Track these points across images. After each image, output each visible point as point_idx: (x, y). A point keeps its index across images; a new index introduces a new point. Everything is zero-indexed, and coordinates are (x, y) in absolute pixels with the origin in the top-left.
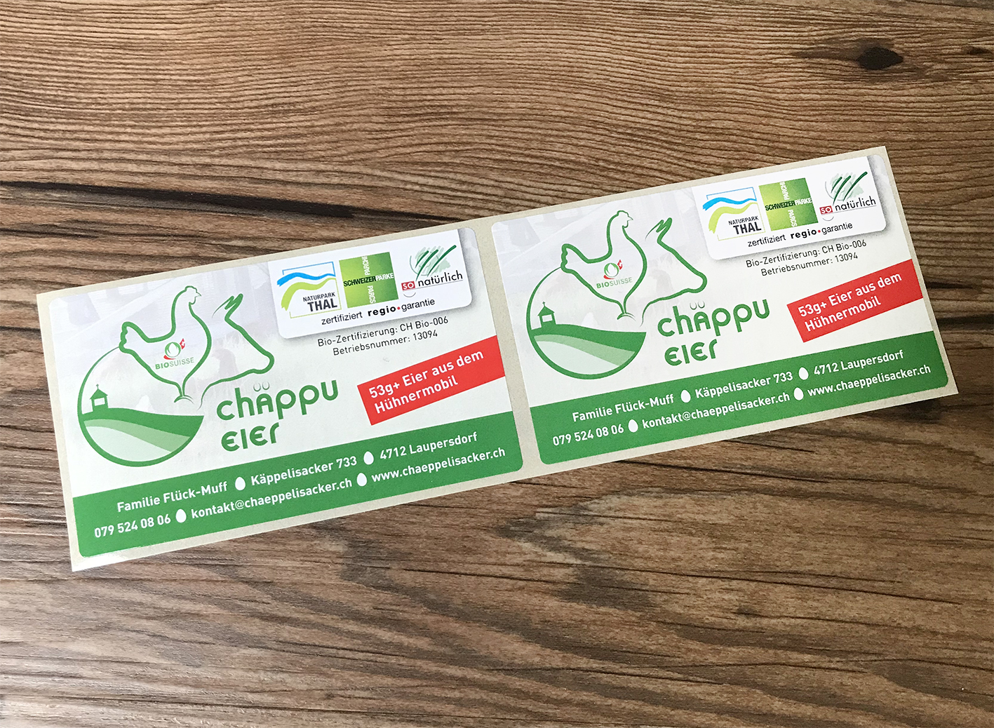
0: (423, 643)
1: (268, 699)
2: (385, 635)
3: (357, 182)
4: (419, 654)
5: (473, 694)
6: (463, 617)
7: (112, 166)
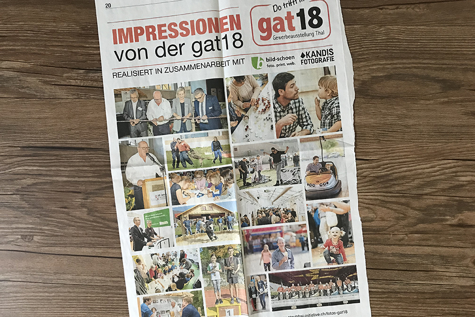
0: (101, 225)
1: (76, 235)
2: (95, 224)
3: (85, 142)
4: (101, 227)
5: (110, 233)
6: (108, 221)
7: (40, 143)
